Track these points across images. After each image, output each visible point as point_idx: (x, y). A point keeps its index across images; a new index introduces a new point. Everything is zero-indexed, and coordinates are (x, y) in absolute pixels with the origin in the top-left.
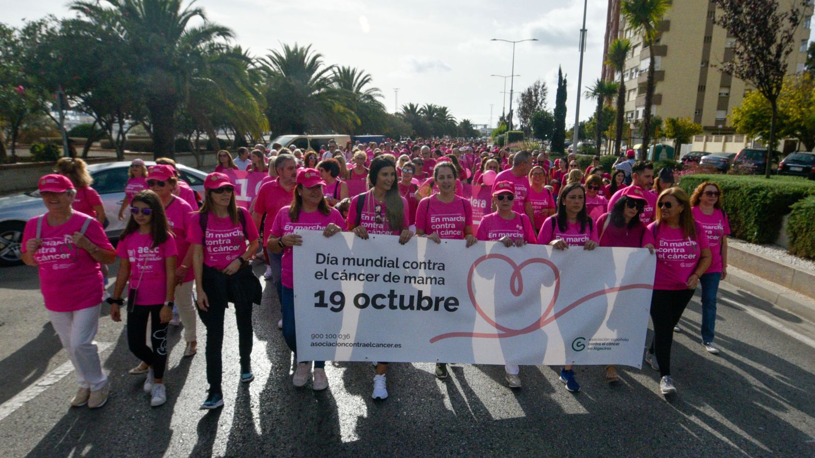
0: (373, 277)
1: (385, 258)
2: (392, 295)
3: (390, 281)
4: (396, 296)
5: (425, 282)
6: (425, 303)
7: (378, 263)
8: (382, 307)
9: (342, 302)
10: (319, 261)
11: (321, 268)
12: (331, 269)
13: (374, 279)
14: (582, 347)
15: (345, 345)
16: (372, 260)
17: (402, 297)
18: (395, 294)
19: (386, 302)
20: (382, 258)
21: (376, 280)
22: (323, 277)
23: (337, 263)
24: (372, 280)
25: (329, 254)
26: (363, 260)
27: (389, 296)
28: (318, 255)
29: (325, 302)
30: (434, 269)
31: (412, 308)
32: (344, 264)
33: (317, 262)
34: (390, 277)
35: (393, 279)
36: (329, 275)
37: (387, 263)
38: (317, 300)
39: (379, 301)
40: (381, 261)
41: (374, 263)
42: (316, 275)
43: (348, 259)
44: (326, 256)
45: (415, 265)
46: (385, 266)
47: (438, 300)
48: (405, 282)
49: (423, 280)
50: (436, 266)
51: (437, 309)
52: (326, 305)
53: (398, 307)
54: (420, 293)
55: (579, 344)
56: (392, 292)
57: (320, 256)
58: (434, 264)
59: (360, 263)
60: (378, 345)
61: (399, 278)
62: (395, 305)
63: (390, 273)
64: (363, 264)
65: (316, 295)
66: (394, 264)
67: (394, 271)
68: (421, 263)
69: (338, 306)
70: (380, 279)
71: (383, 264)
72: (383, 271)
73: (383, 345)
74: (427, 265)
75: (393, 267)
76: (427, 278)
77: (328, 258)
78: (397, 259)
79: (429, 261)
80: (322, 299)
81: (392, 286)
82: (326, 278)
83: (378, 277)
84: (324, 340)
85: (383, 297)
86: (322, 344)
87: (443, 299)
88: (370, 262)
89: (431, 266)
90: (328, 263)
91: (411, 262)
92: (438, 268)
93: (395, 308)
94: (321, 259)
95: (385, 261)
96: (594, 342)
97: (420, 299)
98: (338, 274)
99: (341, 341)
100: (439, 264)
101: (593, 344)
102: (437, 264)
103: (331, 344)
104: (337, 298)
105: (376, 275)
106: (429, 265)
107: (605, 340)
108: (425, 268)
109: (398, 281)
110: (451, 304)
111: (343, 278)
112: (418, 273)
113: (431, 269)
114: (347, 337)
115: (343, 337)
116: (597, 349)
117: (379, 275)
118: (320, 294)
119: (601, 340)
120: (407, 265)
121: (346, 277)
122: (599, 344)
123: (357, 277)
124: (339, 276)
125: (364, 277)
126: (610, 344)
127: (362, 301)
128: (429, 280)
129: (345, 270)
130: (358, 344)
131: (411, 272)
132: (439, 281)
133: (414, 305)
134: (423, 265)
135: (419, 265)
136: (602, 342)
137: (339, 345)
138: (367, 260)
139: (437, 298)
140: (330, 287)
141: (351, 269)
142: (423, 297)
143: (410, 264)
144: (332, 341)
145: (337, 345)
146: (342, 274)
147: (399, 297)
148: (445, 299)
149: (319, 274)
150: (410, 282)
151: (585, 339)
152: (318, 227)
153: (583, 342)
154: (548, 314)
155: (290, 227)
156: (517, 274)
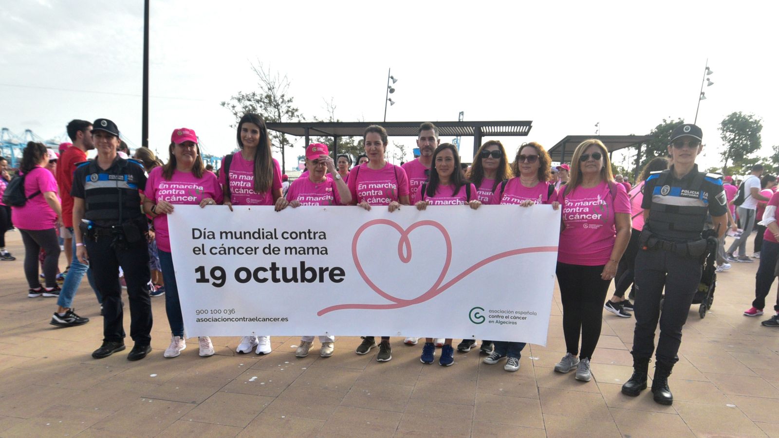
0: (252, 250)
1: (263, 229)
2: (274, 268)
3: (270, 253)
4: (278, 269)
5: (306, 252)
6: (308, 275)
7: (256, 235)
8: (265, 280)
9: (223, 277)
10: (195, 236)
11: (198, 243)
12: (209, 244)
13: (253, 252)
15: (231, 320)
16: (249, 233)
17: (284, 270)
18: (277, 266)
19: (268, 275)
20: (259, 230)
21: (255, 253)
22: (201, 252)
23: (214, 238)
24: (251, 253)
25: (205, 229)
26: (241, 233)
27: (271, 269)
28: (194, 230)
29: (206, 278)
30: (315, 238)
31: (296, 281)
32: (221, 238)
33: (194, 238)
34: (269, 249)
35: (274, 251)
36: (207, 250)
37: (265, 234)
38: (198, 275)
39: (261, 275)
40: (259, 233)
41: (252, 235)
42: (194, 251)
43: (225, 232)
44: (203, 231)
45: (294, 235)
46: (263, 238)
47: (322, 271)
48: (286, 253)
49: (304, 250)
50: (317, 236)
51: (321, 280)
52: (207, 281)
53: (281, 280)
54: (303, 264)
55: (478, 316)
56: (274, 264)
57: (195, 231)
58: (315, 234)
59: (238, 236)
60: (264, 320)
61: (279, 250)
62: (277, 278)
63: (270, 245)
64: (241, 237)
65: (197, 270)
66: (273, 235)
67: (274, 243)
68: (300, 233)
69: (219, 282)
70: (260, 251)
71: (261, 236)
72: (262, 243)
73: (270, 320)
74: (307, 234)
75: (272, 238)
76: (308, 249)
77: (205, 232)
78: (275, 230)
79: (309, 230)
80: (203, 274)
81: (272, 258)
82: (204, 254)
83: (257, 250)
84: (209, 316)
85: (265, 270)
86: (208, 320)
87: (327, 269)
88: (247, 235)
89: (312, 235)
90: (205, 238)
92: (319, 237)
93: (278, 281)
94: (197, 234)
95: (263, 233)
96: (494, 314)
97: (303, 271)
98: (216, 248)
99: (227, 316)
100: (320, 233)
101: (494, 317)
102: (317, 233)
103: (216, 320)
104: (218, 273)
105: (255, 248)
106: (309, 235)
107: (508, 312)
108: (305, 238)
109: (278, 253)
110: (337, 275)
111: (222, 252)
112: (298, 243)
113: (312, 238)
114: (232, 311)
115: (228, 312)
116: (500, 322)
117: (258, 248)
118: (201, 269)
119: (504, 312)
120: (286, 235)
121: (225, 251)
122: (502, 317)
123: (237, 251)
124: (217, 251)
125: (244, 251)
126: (515, 318)
127: (243, 275)
128: (311, 250)
129: (223, 245)
130: (244, 318)
131: (291, 243)
132: (322, 251)
133: (298, 278)
134: (303, 235)
135: (299, 235)
136: (505, 315)
137: (225, 320)
138: (245, 233)
139: (321, 269)
140: (209, 262)
141: (229, 243)
142: (306, 268)
143: (289, 234)
144: (217, 316)
145: (223, 320)
146: (220, 248)
147: (281, 270)
148: (329, 270)
149: (197, 249)
150: (291, 253)
151: (483, 310)
152: (195, 186)
153: (481, 313)
154: (441, 282)
155: (165, 185)
156: (404, 239)
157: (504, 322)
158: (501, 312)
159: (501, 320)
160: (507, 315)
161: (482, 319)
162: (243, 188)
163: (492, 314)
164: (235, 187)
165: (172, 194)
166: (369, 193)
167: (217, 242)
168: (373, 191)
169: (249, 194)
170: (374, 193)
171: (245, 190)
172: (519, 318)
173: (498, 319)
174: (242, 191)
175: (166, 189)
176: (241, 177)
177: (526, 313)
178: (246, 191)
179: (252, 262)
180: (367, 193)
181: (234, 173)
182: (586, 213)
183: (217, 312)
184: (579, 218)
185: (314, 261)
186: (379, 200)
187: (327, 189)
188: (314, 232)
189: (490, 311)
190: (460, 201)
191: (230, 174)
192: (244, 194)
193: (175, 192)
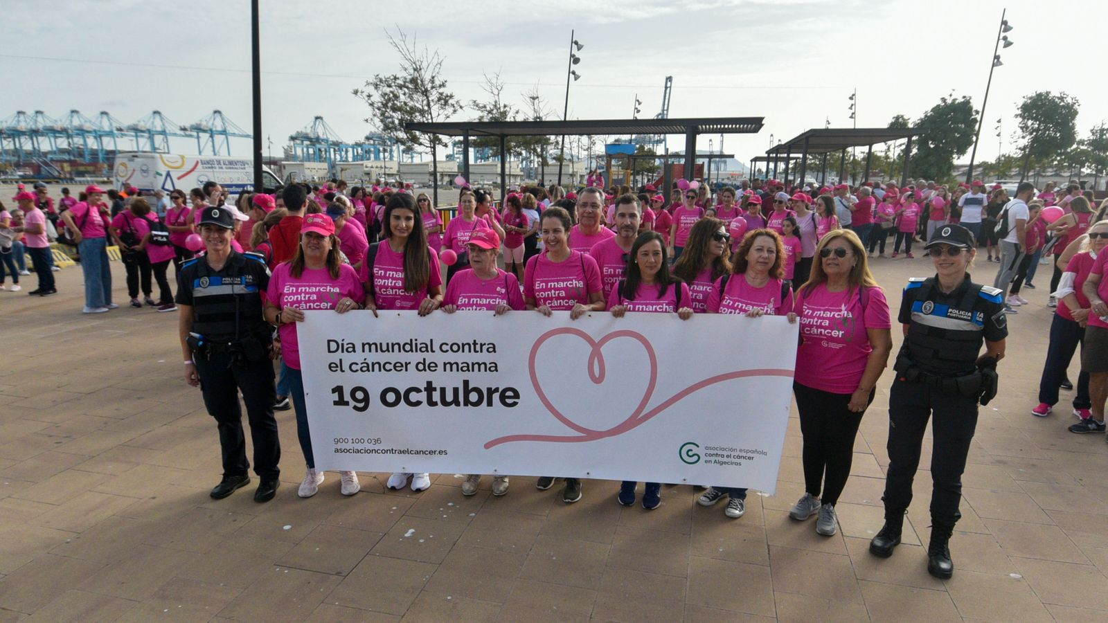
0: (402, 366)
1: (416, 340)
2: (430, 388)
3: (425, 369)
4: (435, 389)
5: (471, 369)
6: (474, 397)
7: (408, 348)
8: (418, 403)
9: (366, 399)
10: (332, 350)
11: (335, 358)
12: (348, 358)
13: (404, 368)
14: (695, 458)
15: (376, 451)
16: (399, 344)
17: (443, 390)
18: (433, 386)
19: (423, 396)
20: (411, 340)
21: (406, 370)
22: (339, 369)
23: (354, 351)
24: (401, 370)
25: (343, 340)
26: (388, 344)
27: (426, 389)
28: (329, 341)
29: (345, 400)
30: (481, 351)
31: (458, 404)
32: (363, 351)
33: (329, 351)
34: (424, 364)
35: (429, 367)
36: (346, 366)
37: (419, 346)
38: (336, 397)
39: (414, 397)
40: (411, 345)
41: (402, 348)
42: (330, 367)
43: (368, 344)
44: (340, 343)
45: (455, 348)
46: (416, 351)
47: (491, 392)
48: (445, 370)
49: (468, 367)
50: (485, 348)
51: (490, 404)
52: (347, 404)
53: (439, 403)
54: (466, 383)
55: (690, 453)
56: (429, 383)
57: (331, 343)
58: (482, 345)
59: (384, 348)
60: (418, 453)
61: (436, 366)
62: (434, 400)
63: (424, 359)
64: (388, 350)
65: (334, 391)
66: (428, 347)
67: (430, 357)
68: (463, 345)
69: (361, 405)
70: (412, 367)
71: (414, 349)
72: (415, 357)
73: (424, 453)
74: (472, 347)
75: (427, 351)
76: (473, 364)
77: (343, 344)
78: (431, 340)
79: (475, 341)
80: (341, 396)
81: (428, 376)
82: (342, 371)
83: (409, 366)
84: (349, 446)
85: (418, 390)
86: (348, 451)
87: (497, 390)
88: (396, 347)
89: (478, 347)
90: (343, 351)
91: (450, 344)
92: (488, 350)
93: (435, 404)
94: (333, 346)
95: (416, 344)
96: (712, 452)
97: (467, 391)
98: (357, 364)
99: (371, 447)
100: (488, 344)
101: (712, 455)
102: (485, 344)
103: (358, 451)
104: (360, 395)
105: (406, 363)
106: (474, 346)
107: (730, 450)
108: (470, 351)
109: (436, 370)
110: (509, 397)
111: (364, 369)
112: (460, 357)
113: (478, 352)
114: (377, 441)
115: (373, 441)
116: (719, 462)
117: (410, 363)
118: (339, 390)
119: (725, 449)
120: (445, 348)
121: (367, 367)
122: (723, 456)
123: (383, 367)
124: (358, 367)
125: (391, 367)
126: (739, 457)
127: (391, 397)
128: (476, 366)
129: (365, 359)
130: (392, 450)
131: (451, 357)
132: (490, 368)
133: (460, 400)
134: (466, 347)
135: (461, 347)
136: (725, 453)
137: (369, 451)
138: (393, 345)
139: (489, 390)
140: (348, 381)
141: (373, 357)
142: (470, 388)
143: (449, 346)
144: (359, 446)
145: (366, 451)
146: (362, 364)
147: (438, 390)
148: (500, 391)
149: (333, 365)
150: (451, 370)
151: (698, 446)
152: (328, 288)
153: (695, 450)
154: (643, 409)
155: (291, 288)
156: (596, 353)
157: (725, 463)
158: (721, 449)
159: (720, 459)
160: (729, 453)
161: (696, 458)
162: (392, 288)
163: (709, 452)
164: (381, 287)
165: (301, 301)
166: (548, 294)
167: (359, 357)
168: (553, 292)
169: (399, 295)
170: (555, 294)
171: (394, 290)
172: (744, 458)
173: (717, 459)
174: (390, 292)
175: (293, 294)
176: (390, 274)
177: (753, 452)
178: (396, 292)
179: (402, 381)
180: (545, 294)
181: (381, 269)
182: (825, 328)
183: (360, 441)
184: (816, 333)
185: (481, 380)
186: (560, 302)
187: (498, 289)
188: (481, 344)
189: (707, 448)
190: (667, 307)
191: (375, 269)
192: (393, 295)
193: (305, 297)
